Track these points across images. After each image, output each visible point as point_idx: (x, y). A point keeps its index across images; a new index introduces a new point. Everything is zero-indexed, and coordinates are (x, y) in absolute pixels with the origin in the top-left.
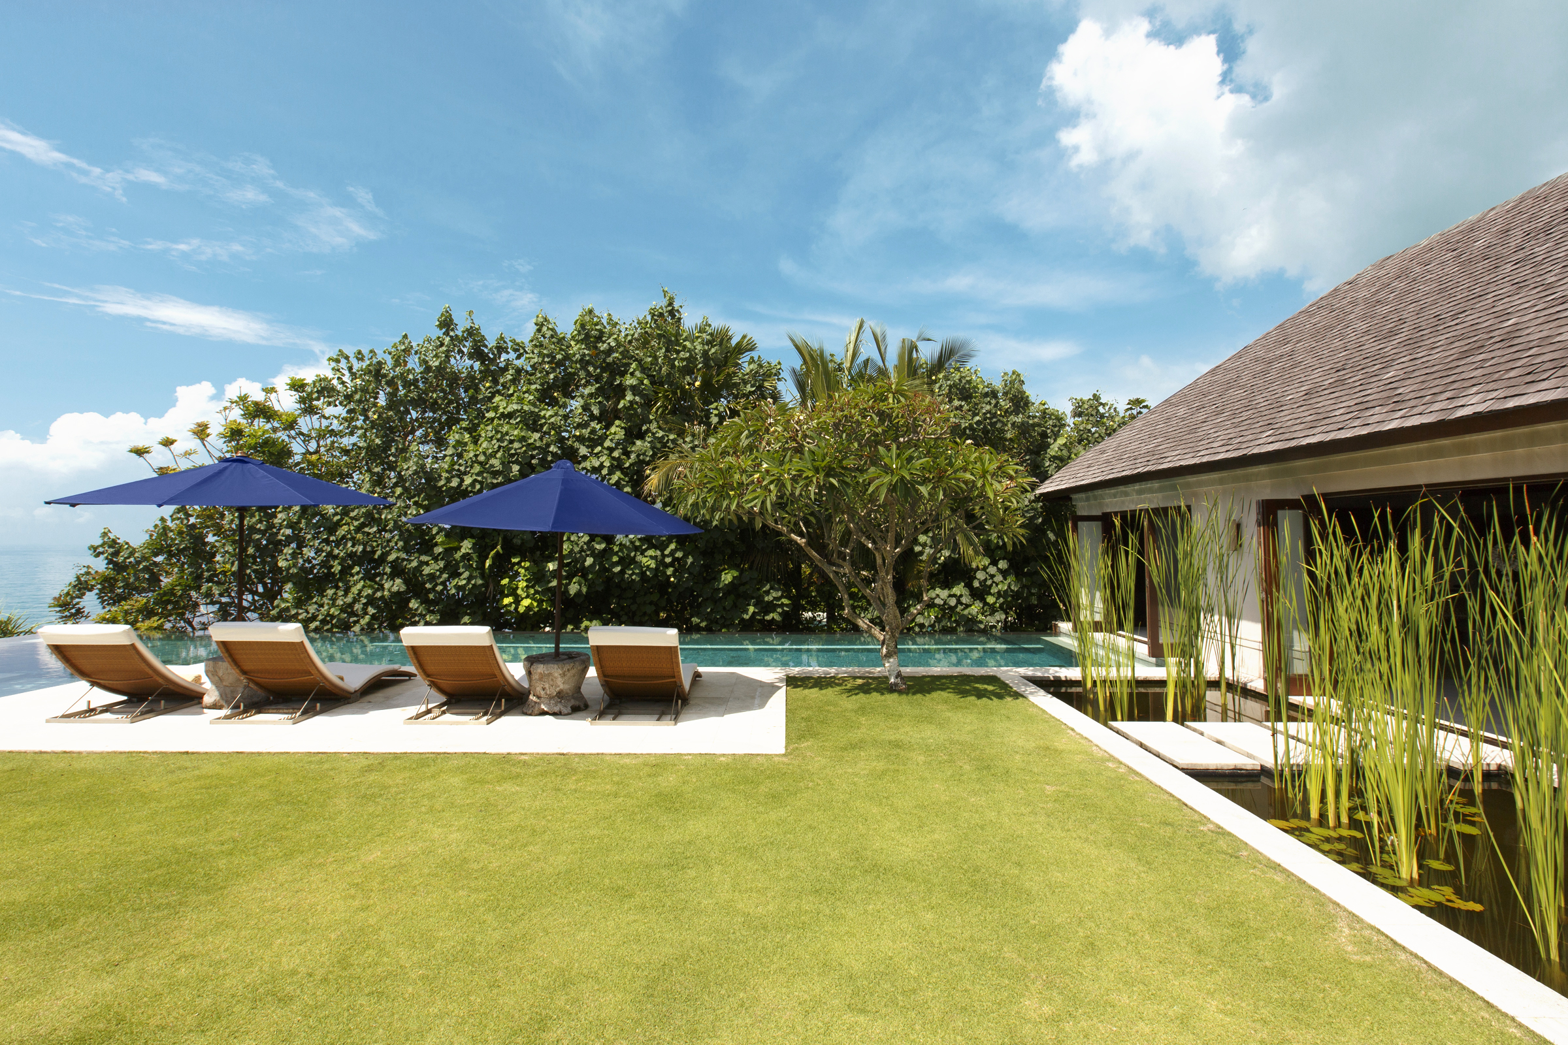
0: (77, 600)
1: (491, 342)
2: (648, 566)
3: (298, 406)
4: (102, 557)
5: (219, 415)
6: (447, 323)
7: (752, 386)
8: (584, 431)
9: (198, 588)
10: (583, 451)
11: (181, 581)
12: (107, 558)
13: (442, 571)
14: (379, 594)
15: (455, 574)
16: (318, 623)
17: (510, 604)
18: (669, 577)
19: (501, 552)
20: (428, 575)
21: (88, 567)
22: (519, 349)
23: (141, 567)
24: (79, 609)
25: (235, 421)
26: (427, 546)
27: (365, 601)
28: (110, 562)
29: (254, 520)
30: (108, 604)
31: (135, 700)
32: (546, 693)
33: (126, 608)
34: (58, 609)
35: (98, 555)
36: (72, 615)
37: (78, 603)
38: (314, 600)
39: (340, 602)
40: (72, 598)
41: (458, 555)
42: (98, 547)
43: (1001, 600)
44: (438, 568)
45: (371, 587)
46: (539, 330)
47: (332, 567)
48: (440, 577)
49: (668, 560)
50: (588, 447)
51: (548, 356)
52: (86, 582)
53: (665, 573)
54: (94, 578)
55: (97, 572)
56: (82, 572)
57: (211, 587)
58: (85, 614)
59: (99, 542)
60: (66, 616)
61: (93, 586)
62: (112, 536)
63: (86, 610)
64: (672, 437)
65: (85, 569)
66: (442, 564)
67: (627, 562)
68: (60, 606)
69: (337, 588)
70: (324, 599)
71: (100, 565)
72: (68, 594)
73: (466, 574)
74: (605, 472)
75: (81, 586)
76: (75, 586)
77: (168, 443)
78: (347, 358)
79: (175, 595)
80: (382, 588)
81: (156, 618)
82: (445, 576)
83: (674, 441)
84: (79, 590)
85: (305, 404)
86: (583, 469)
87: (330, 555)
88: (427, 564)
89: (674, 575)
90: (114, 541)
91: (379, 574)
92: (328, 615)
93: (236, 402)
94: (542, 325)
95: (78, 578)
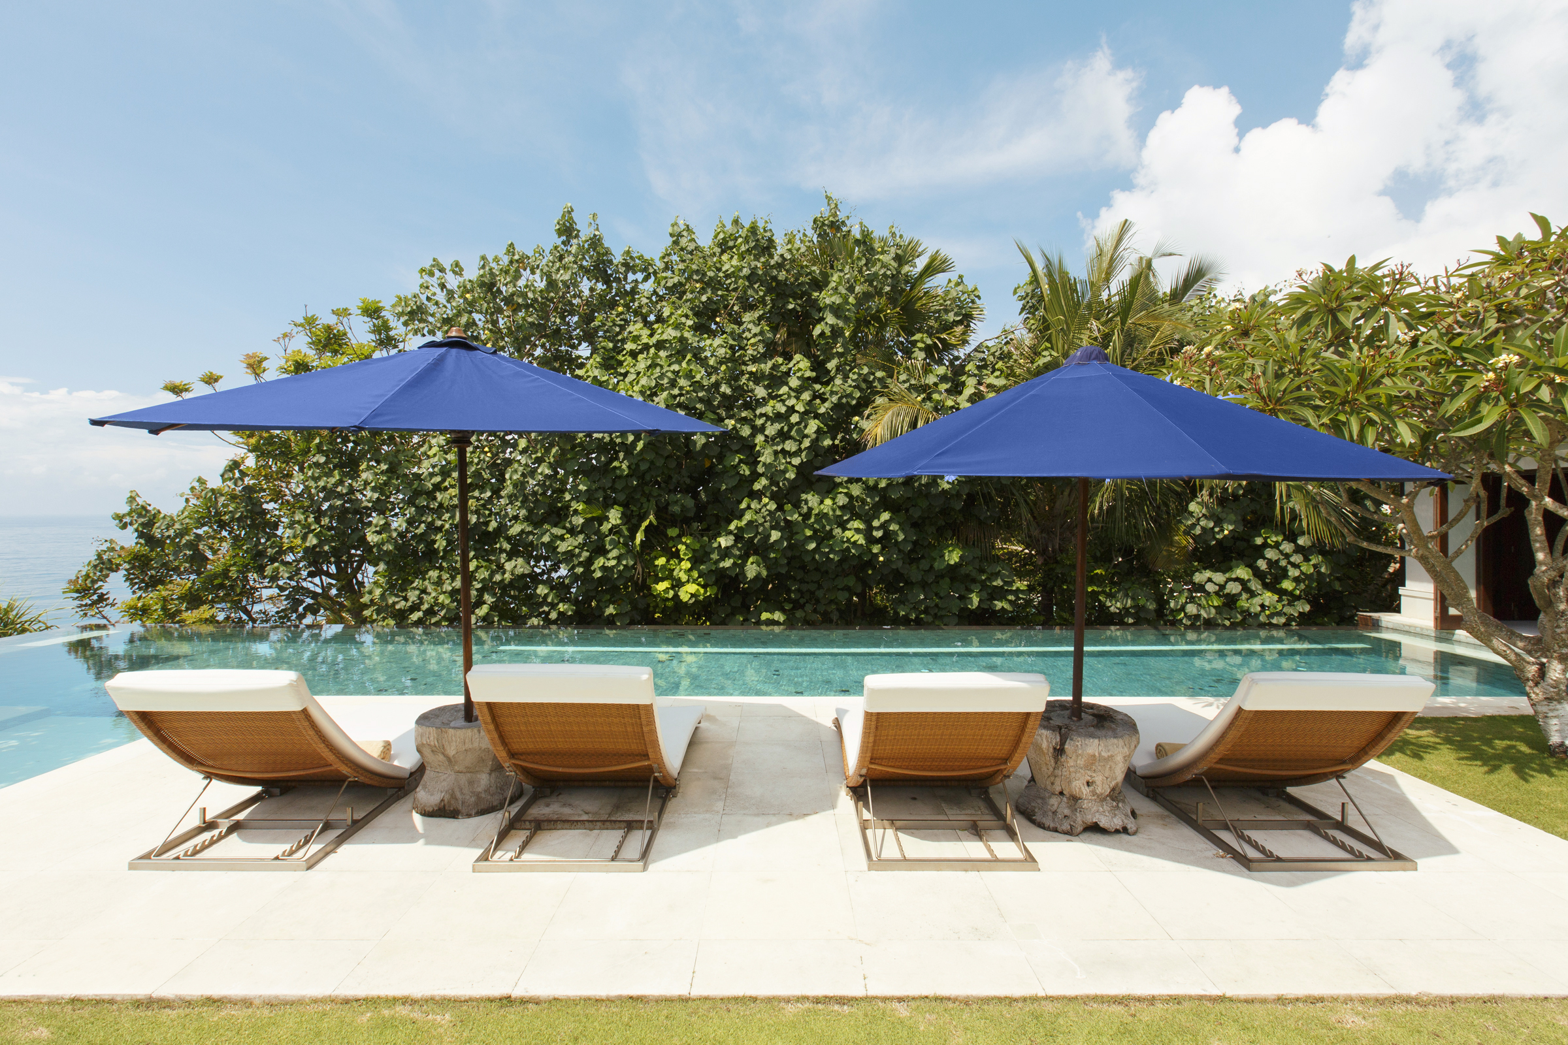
0: (100, 583)
1: (618, 258)
2: (855, 542)
3: (373, 337)
4: (130, 529)
5: (277, 344)
6: (567, 230)
7: (956, 314)
8: (763, 366)
9: (260, 570)
10: (760, 392)
11: (237, 559)
12: (136, 530)
13: (581, 547)
14: (498, 578)
15: (601, 551)
16: (420, 614)
17: (666, 591)
18: (876, 555)
19: (655, 523)
20: (564, 553)
21: (112, 541)
22: (647, 268)
23: (184, 541)
24: (103, 595)
25: (299, 351)
26: (558, 514)
27: (479, 586)
28: (141, 535)
29: (332, 480)
30: (140, 589)
31: (277, 791)
32: (1094, 793)
33: (164, 593)
34: (76, 595)
35: (124, 527)
36: (94, 603)
37: (100, 588)
38: (414, 585)
39: (447, 587)
40: (94, 582)
41: (606, 527)
42: (124, 516)
43: (1302, 586)
44: (576, 543)
45: (487, 568)
46: (676, 243)
47: (434, 542)
48: (579, 555)
49: (878, 534)
50: (766, 387)
51: (697, 272)
52: (109, 560)
53: (870, 551)
54: (120, 556)
55: (122, 548)
56: (104, 547)
57: (278, 568)
58: (111, 601)
59: (125, 509)
60: (86, 605)
61: (118, 565)
62: (140, 501)
63: (111, 597)
64: (879, 374)
65: (108, 544)
66: (580, 538)
67: (822, 537)
68: (77, 591)
69: (441, 568)
70: (426, 582)
71: (128, 539)
72: (87, 576)
73: (615, 553)
74: (795, 418)
75: (104, 565)
76: (95, 566)
77: (211, 380)
78: (442, 270)
79: (228, 578)
80: (500, 568)
81: (205, 607)
82: (586, 554)
83: (881, 380)
84: (101, 571)
85: (380, 334)
86: (762, 415)
87: (432, 528)
88: (562, 538)
89: (881, 553)
90: (143, 508)
91: (493, 551)
92: (436, 604)
93: (301, 325)
94: (680, 235)
95: (99, 556)
